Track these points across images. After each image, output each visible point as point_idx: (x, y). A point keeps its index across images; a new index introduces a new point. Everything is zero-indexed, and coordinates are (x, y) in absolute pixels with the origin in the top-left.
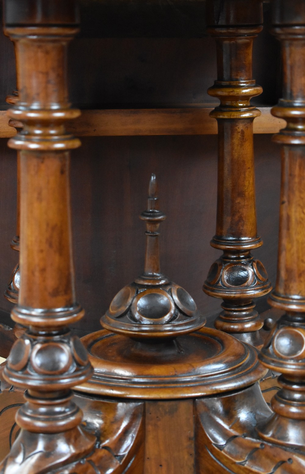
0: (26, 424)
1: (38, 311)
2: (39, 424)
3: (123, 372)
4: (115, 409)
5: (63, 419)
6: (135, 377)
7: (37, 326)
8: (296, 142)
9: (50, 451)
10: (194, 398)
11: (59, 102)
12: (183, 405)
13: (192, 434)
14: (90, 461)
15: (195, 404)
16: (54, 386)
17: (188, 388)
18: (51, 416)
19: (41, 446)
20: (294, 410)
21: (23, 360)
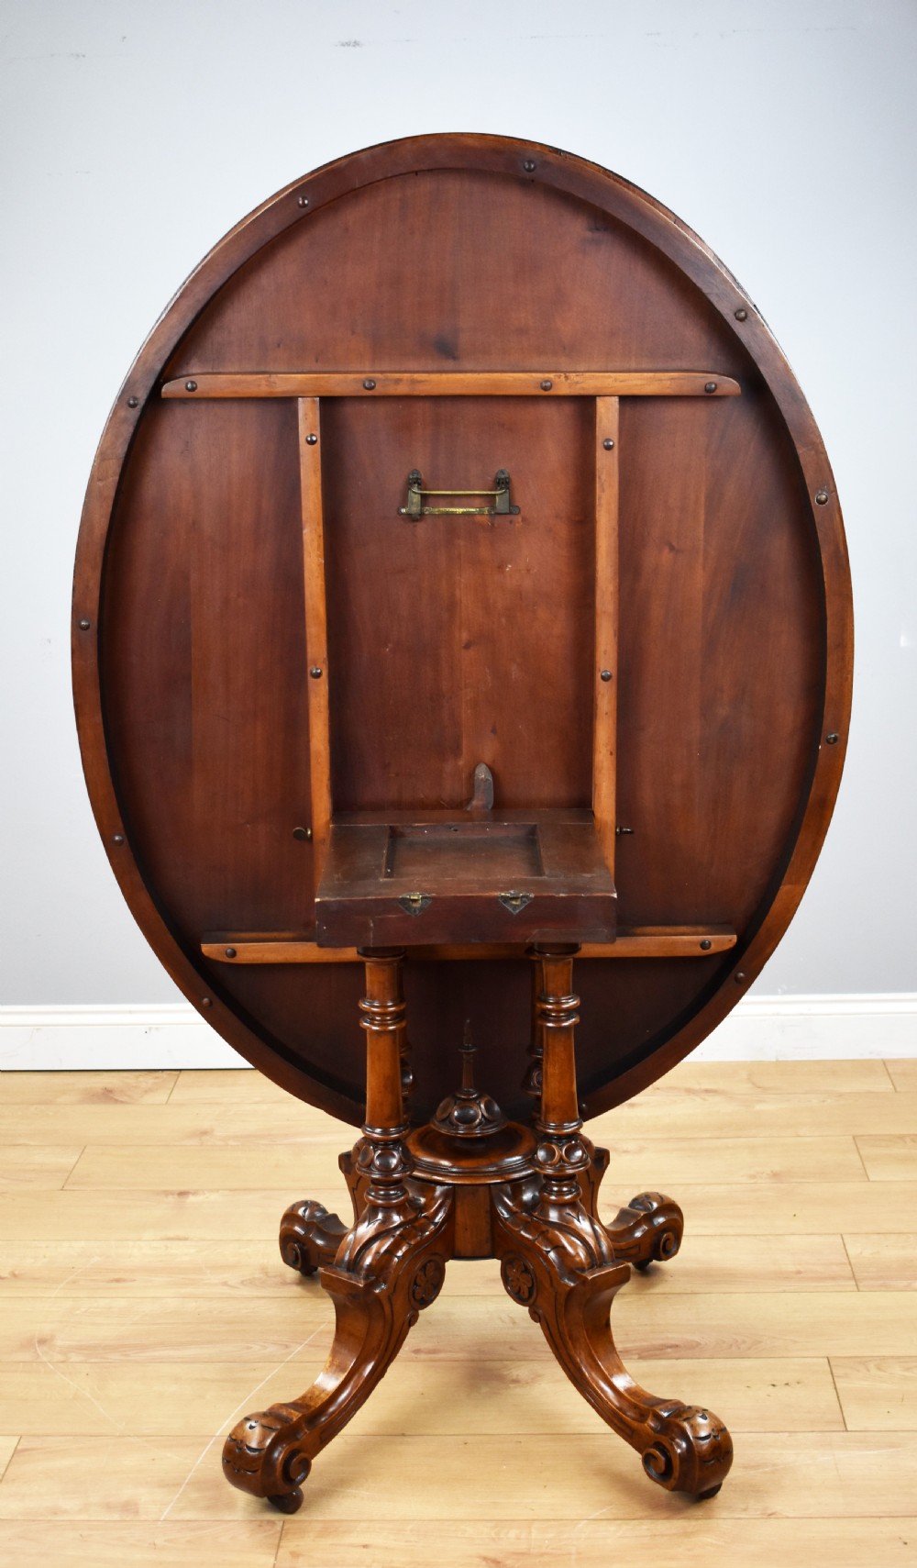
0: (371, 1201)
1: (378, 1130)
2: (380, 1202)
3: (445, 1163)
4: (434, 1190)
5: (394, 1199)
6: (452, 1167)
7: (378, 1140)
8: (550, 1025)
9: (387, 1220)
10: (490, 1184)
11: (392, 1000)
12: (482, 1188)
13: (488, 1208)
14: (414, 1227)
15: (490, 1188)
16: (388, 1179)
17: (485, 1176)
18: (387, 1197)
19: (380, 1216)
20: (553, 1198)
21: (368, 1161)
